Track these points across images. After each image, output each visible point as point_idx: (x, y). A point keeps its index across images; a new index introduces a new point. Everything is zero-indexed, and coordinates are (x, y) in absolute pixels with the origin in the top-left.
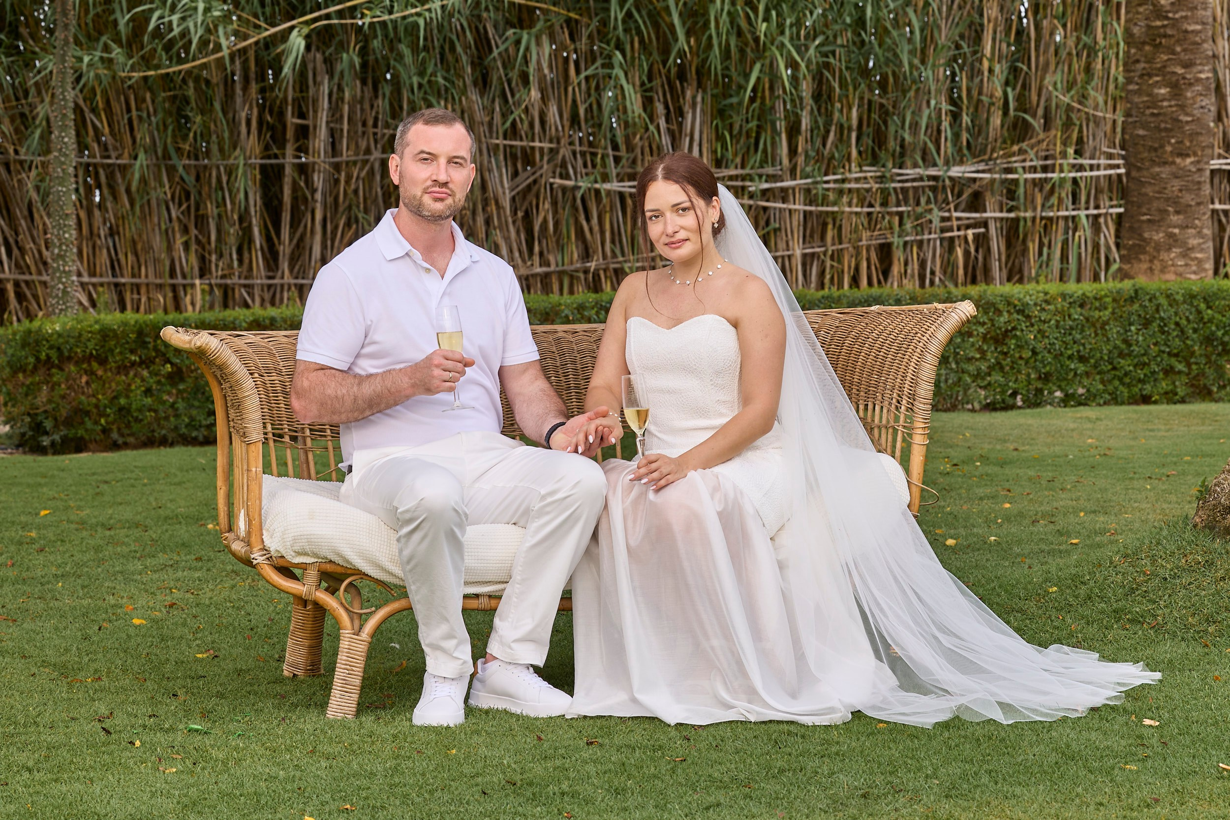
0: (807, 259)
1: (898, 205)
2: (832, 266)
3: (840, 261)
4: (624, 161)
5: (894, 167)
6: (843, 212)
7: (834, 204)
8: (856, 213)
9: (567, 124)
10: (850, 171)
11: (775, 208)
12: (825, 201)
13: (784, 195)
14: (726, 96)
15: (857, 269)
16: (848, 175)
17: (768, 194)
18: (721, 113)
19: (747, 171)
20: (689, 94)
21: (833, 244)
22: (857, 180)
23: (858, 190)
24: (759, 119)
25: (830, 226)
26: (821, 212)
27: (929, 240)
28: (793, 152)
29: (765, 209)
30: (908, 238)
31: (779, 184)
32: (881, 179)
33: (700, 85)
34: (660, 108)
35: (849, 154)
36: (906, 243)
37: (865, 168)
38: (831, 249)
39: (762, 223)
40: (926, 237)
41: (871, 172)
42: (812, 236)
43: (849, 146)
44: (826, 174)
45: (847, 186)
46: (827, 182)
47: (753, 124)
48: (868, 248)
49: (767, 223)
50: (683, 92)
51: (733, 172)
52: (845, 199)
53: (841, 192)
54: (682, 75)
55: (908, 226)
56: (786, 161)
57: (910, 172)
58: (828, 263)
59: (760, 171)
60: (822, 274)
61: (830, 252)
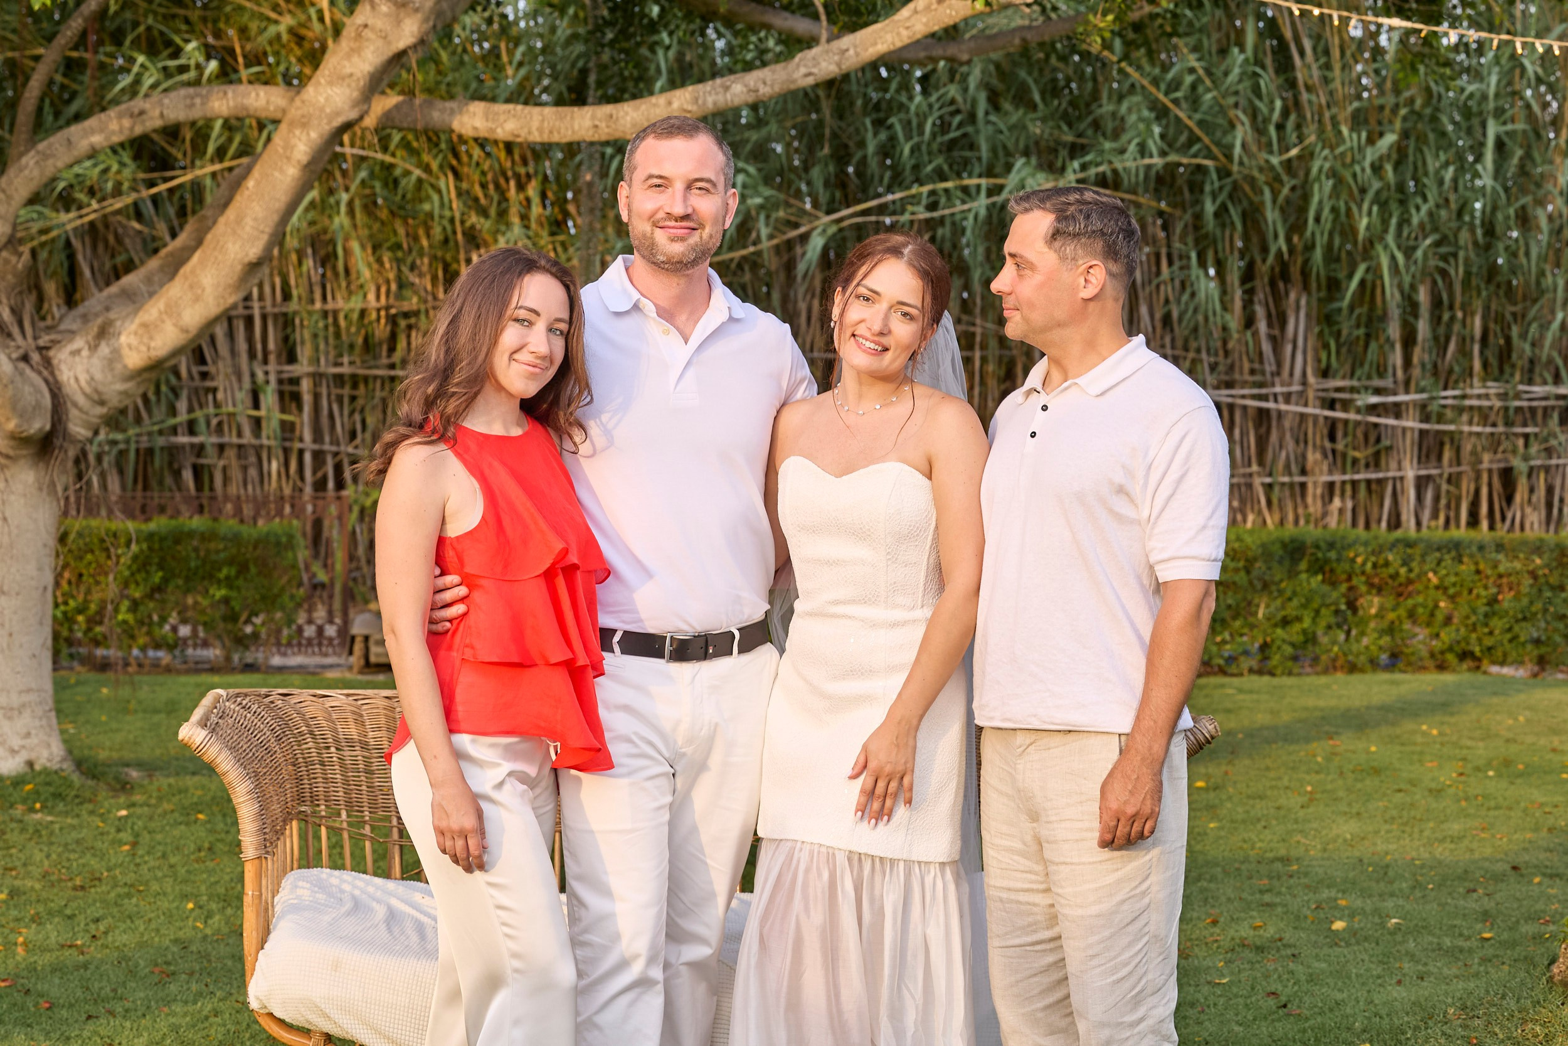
0: (1421, 483)
1: (1525, 425)
2: (1448, 492)
3: (1458, 486)
4: (1221, 368)
5: (1521, 382)
6: (1461, 432)
7: (1451, 422)
8: (1478, 434)
9: (1158, 325)
10: (1472, 386)
11: (1386, 426)
12: (1440, 419)
13: (1397, 410)
14: (1331, 299)
15: (1477, 492)
16: (1469, 391)
17: (1381, 410)
18: (1327, 320)
19: (1355, 383)
20: (1293, 296)
21: (1451, 466)
22: (1479, 397)
23: (1480, 408)
24: (1367, 326)
25: (1447, 447)
26: (1438, 432)
27: (1557, 466)
28: (1407, 363)
29: (1376, 425)
30: (1533, 463)
31: (1391, 399)
32: (1503, 396)
33: (1306, 287)
34: (1260, 311)
35: (1471, 368)
36: (1531, 469)
37: (1490, 384)
38: (1447, 470)
39: (1372, 439)
40: (1554, 462)
41: (1493, 388)
42: (1427, 456)
43: (1471, 359)
44: (1445, 388)
45: (1467, 402)
46: (1445, 398)
47: (1361, 331)
48: (1490, 471)
49: (1378, 440)
50: (1287, 294)
51: (1340, 383)
52: (1465, 417)
53: (1460, 410)
54: (1285, 276)
55: (1534, 449)
56: (1400, 373)
57: (1538, 390)
58: (1444, 487)
59: (1368, 383)
60: (1437, 499)
61: (1446, 476)
